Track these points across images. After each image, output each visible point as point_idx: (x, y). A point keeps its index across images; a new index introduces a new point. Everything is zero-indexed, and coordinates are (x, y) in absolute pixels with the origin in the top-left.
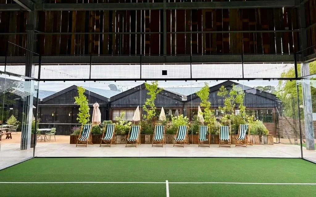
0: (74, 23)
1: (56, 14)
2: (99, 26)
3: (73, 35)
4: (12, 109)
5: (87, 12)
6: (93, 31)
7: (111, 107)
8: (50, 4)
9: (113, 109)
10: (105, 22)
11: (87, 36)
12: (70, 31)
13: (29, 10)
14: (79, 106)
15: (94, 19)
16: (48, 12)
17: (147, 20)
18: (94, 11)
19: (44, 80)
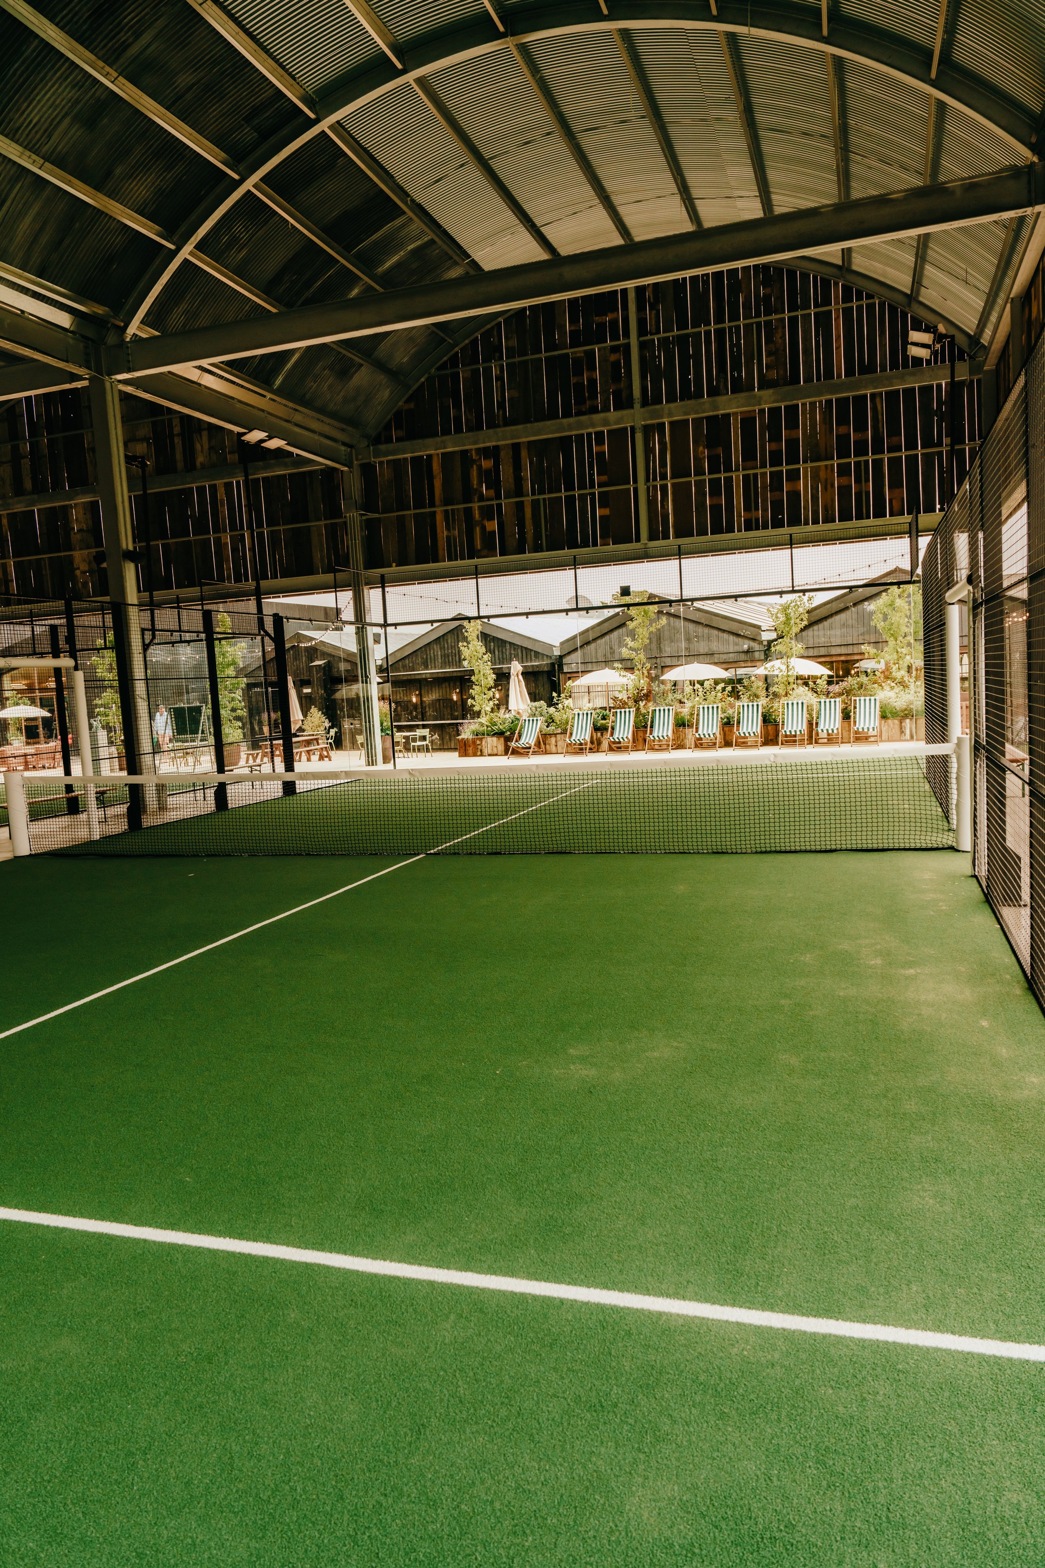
0: (438, 484)
1: (397, 465)
2: (494, 482)
3: (439, 510)
4: (309, 691)
5: (464, 453)
6: (481, 498)
7: (565, 670)
8: (383, 447)
9: (569, 675)
10: (506, 472)
11: (468, 512)
12: (432, 504)
13: (346, 469)
14: (472, 672)
15: (480, 467)
16: (381, 463)
17: (601, 454)
18: (478, 450)
19: (395, 625)
